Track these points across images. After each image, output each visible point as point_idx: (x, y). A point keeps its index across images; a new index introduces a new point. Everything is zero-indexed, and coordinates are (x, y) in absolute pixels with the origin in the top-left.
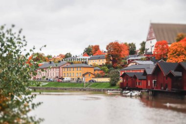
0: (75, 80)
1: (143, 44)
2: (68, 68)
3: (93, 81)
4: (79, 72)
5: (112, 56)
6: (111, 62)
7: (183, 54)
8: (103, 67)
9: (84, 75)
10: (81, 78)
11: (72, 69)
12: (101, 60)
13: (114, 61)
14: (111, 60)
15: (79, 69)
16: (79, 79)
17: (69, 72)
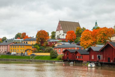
0: (19, 54)
2: (14, 46)
4: (22, 49)
6: (40, 43)
8: (36, 46)
9: (26, 51)
10: (24, 53)
11: (17, 47)
13: (42, 42)
14: (40, 41)
15: (22, 47)
16: (22, 53)
17: (15, 49)
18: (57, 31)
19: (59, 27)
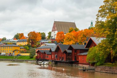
0: (8, 54)
1: (50, 33)
2: (4, 47)
3: (19, 55)
4: (11, 49)
5: (31, 40)
6: (30, 44)
7: (72, 40)
8: (25, 47)
9: (14, 51)
10: (12, 53)
11: (6, 48)
12: (25, 42)
13: (32, 43)
14: (30, 42)
15: (11, 47)
16: (11, 53)
17: (4, 49)
18: (52, 31)
19: (54, 27)
